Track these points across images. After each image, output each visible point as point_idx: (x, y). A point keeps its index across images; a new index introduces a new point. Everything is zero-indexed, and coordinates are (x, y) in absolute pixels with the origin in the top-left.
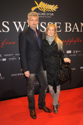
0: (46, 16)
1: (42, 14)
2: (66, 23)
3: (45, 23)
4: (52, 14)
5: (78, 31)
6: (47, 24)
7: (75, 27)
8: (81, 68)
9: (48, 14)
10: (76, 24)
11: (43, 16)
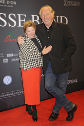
2: (33, 16)
3: (5, 14)
6: (7, 16)
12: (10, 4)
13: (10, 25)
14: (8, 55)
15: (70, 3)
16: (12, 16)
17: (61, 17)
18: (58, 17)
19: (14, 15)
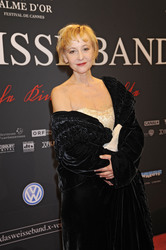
0: (28, 12)
1: (16, 6)
3: (26, 37)
4: (48, 9)
5: (128, 63)
6: (32, 40)
7: (120, 52)
10: (120, 42)
11: (16, 11)
13: (38, 62)
14: (36, 133)
16: (43, 41)
17: (160, 41)
18: (151, 40)
19: (49, 38)
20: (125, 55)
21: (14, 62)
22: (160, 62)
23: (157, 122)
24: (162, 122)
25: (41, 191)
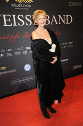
0: (23, 7)
1: (19, 5)
3: (22, 16)
4: (30, 6)
5: (57, 23)
6: (24, 17)
7: (54, 20)
8: (62, 61)
9: (24, 6)
10: (54, 16)
11: (19, 7)
12: (26, 7)
13: (27, 24)
14: (27, 48)
15: (74, 4)
16: (28, 17)
17: (67, 16)
19: (30, 16)
20: (56, 21)
21: (19, 25)
22: (67, 23)
23: (67, 43)
24: (68, 43)
25: (30, 67)
